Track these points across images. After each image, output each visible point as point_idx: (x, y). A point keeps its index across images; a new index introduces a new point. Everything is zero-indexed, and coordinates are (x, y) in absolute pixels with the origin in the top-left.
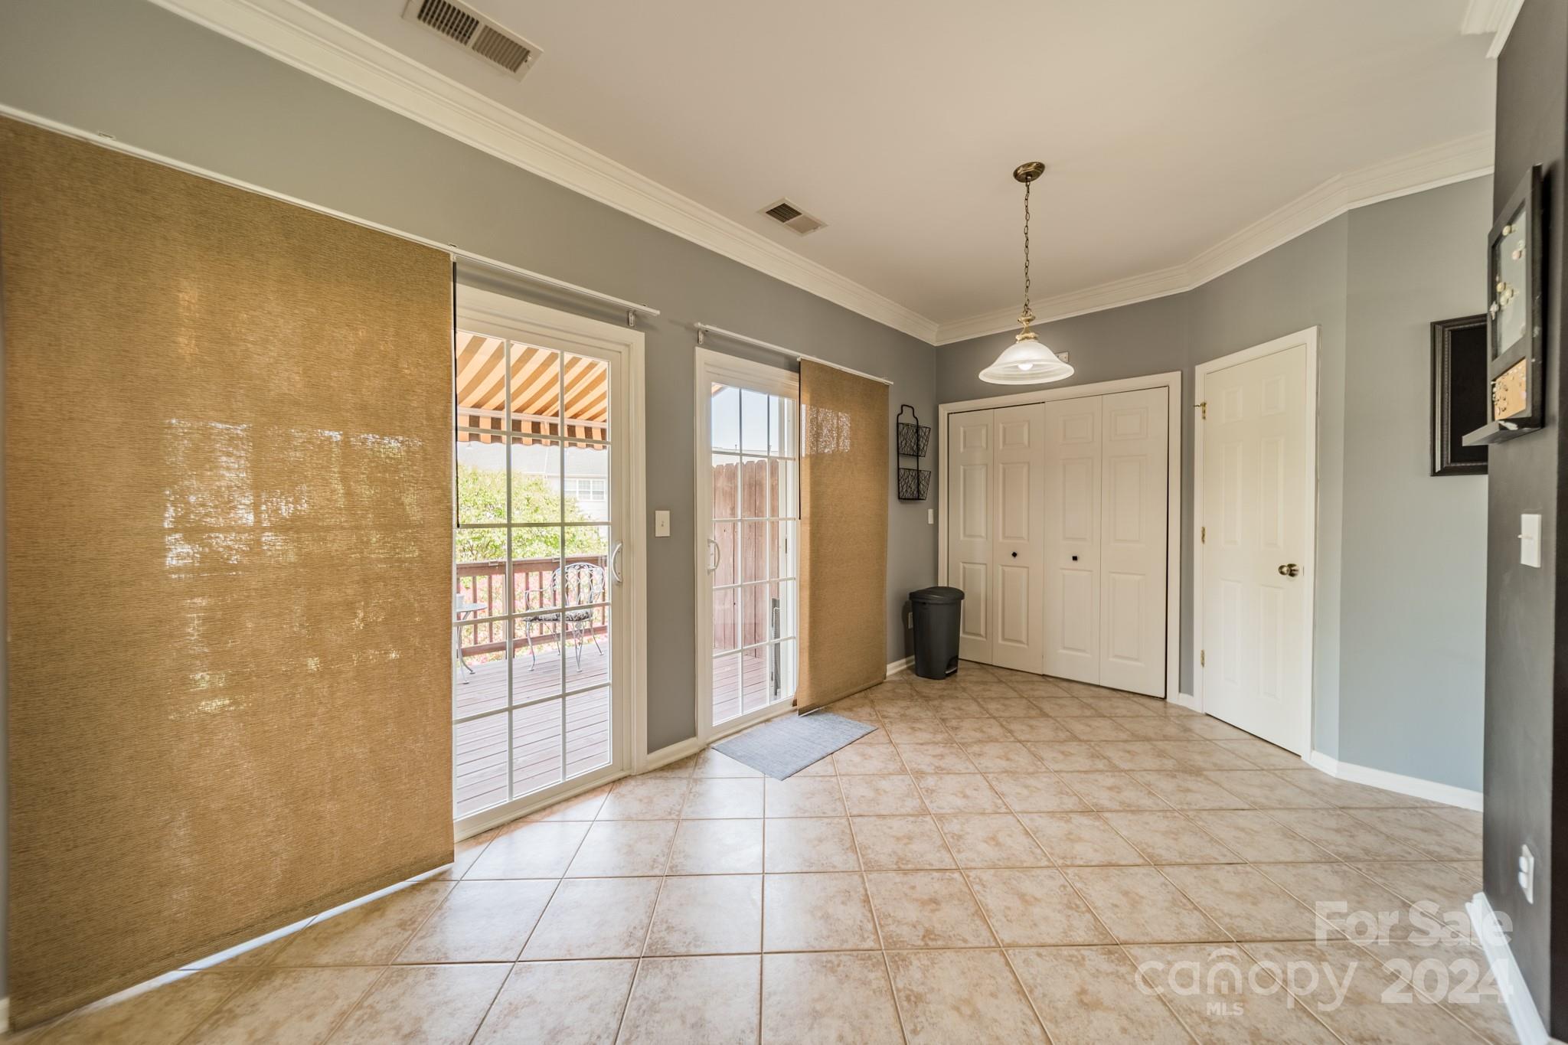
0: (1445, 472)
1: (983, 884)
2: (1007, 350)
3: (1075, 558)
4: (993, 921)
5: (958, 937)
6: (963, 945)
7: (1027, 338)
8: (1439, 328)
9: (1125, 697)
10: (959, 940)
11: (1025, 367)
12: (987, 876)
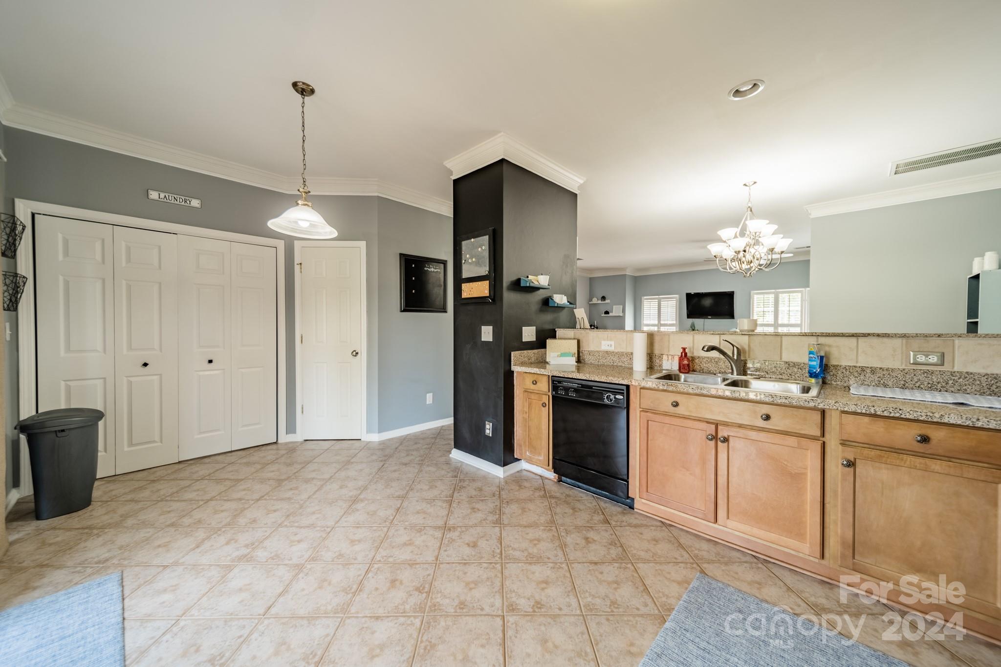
0: (405, 311)
1: (389, 557)
2: (291, 209)
3: (210, 361)
4: (418, 560)
5: (425, 577)
6: (431, 577)
7: (306, 205)
8: (402, 256)
9: (256, 450)
10: (427, 577)
11: (304, 225)
12: (383, 552)
